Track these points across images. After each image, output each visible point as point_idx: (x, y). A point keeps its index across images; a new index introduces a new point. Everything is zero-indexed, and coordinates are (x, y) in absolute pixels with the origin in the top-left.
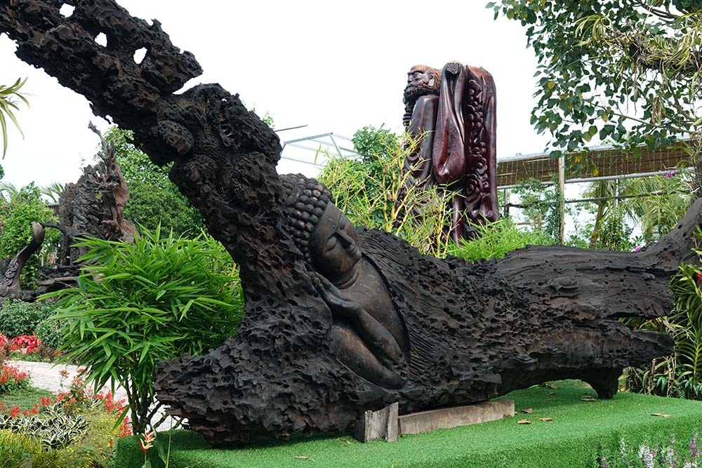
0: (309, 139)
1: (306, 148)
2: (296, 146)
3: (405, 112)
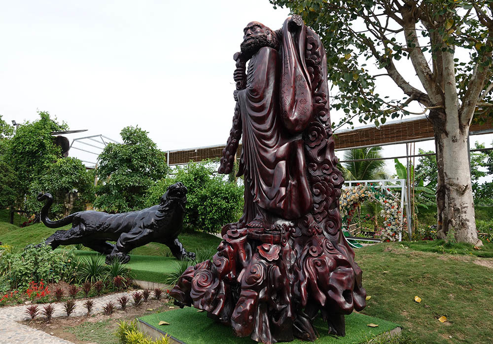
0: (88, 138)
1: (85, 143)
2: (79, 142)
3: (236, 68)
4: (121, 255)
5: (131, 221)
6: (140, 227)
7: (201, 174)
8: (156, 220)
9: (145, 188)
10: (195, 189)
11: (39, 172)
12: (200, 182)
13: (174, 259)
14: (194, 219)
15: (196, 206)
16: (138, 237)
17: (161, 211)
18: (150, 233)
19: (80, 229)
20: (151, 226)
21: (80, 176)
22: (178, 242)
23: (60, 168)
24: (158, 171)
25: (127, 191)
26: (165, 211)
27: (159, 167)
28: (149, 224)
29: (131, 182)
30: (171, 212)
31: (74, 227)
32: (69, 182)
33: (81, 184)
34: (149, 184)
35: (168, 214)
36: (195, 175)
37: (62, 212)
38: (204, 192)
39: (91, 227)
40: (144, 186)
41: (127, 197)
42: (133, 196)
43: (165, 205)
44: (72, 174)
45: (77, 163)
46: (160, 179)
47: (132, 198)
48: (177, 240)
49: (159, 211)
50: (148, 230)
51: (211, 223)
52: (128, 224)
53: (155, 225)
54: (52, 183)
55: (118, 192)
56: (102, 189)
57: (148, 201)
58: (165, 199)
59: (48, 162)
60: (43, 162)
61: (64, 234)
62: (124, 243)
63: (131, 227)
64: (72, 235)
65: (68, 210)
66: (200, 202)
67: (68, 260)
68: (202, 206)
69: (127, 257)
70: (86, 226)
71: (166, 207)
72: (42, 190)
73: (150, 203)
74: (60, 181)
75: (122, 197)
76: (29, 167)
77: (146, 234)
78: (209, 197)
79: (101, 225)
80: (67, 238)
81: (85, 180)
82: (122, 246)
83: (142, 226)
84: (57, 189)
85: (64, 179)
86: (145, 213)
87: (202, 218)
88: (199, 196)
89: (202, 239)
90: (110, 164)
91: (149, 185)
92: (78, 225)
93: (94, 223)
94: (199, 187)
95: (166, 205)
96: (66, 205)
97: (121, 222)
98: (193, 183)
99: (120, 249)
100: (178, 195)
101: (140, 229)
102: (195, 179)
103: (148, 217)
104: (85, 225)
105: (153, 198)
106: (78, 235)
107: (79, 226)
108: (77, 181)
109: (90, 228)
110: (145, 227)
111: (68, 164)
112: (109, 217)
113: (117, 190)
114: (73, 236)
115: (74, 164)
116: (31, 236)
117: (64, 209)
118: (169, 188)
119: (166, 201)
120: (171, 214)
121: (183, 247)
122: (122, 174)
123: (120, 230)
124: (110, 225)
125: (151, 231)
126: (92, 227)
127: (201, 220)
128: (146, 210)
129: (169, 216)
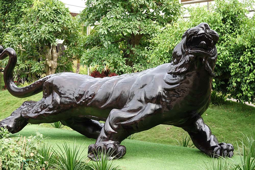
4: (112, 146)
5: (126, 89)
6: (140, 101)
7: (233, 11)
8: (165, 89)
9: (148, 36)
10: (224, 37)
11: (16, 21)
12: (231, 24)
13: (198, 152)
14: (223, 83)
15: (227, 63)
16: (137, 117)
17: (175, 74)
18: (156, 111)
19: (53, 101)
20: (158, 99)
21: (63, 23)
22: (202, 125)
23: (38, 13)
24: (167, 12)
25: (125, 42)
26: (179, 74)
27: (168, 5)
28: (154, 96)
29: (129, 29)
30: (189, 76)
31: (45, 97)
32: (50, 32)
33: (65, 34)
34: (154, 31)
35: (185, 78)
36: (224, 13)
37: (44, 72)
38: (239, 40)
39: (67, 97)
40: (148, 34)
41: (124, 51)
42: (133, 49)
43: (180, 64)
44: (53, 21)
45: (59, 6)
46: (169, 22)
47: (131, 52)
48: (200, 121)
49: (170, 73)
50: (153, 106)
51: (251, 88)
52: (121, 94)
53: (164, 97)
54: (29, 34)
55: (112, 43)
56: (92, 39)
57: (153, 55)
58: (180, 53)
59: (26, 7)
60: (20, 7)
61: (33, 107)
62: (115, 126)
63: (127, 100)
64: (42, 110)
65: (51, 68)
66: (232, 56)
67: (30, 153)
68: (235, 62)
69: (120, 148)
70: (61, 97)
71: (181, 67)
72: (19, 43)
73: (156, 58)
74: (39, 31)
75: (117, 50)
76: (5, 15)
77: (149, 112)
78: (248, 48)
79: (81, 96)
80: (36, 114)
81: (69, 28)
82: (113, 131)
83: (143, 99)
84: (36, 41)
85: (43, 28)
86: (146, 78)
87: (237, 82)
88: (232, 47)
89: (236, 114)
90: (99, 4)
91: (154, 33)
92: (50, 94)
93: (72, 92)
94: (230, 33)
95: (182, 63)
96: (48, 62)
97: (110, 91)
98: (221, 26)
99: (110, 136)
100: (202, 47)
101: (140, 104)
102: (224, 21)
103: (152, 84)
104: (60, 94)
105: (161, 51)
106: (50, 109)
107: (51, 96)
108: (60, 30)
109: (67, 100)
110: (148, 101)
111: (47, 8)
112: (92, 83)
113: (110, 40)
114: (44, 112)
115: (54, 8)
116: (8, 104)
117: (47, 68)
118: (187, 34)
119: (180, 56)
120: (191, 79)
121: (211, 134)
122: (116, 18)
123: (110, 104)
124: (94, 95)
125: (158, 107)
126: (69, 98)
127: (235, 84)
128: (149, 71)
129: (188, 82)
